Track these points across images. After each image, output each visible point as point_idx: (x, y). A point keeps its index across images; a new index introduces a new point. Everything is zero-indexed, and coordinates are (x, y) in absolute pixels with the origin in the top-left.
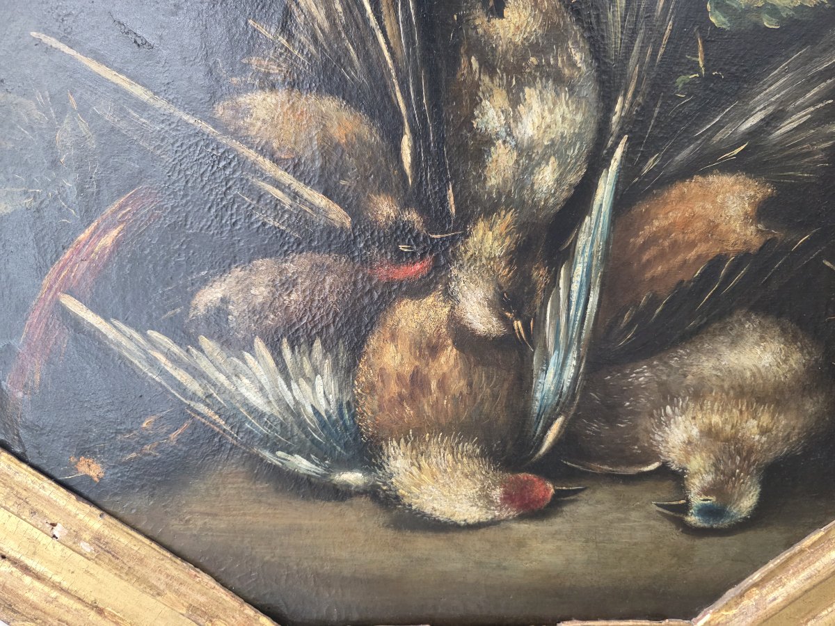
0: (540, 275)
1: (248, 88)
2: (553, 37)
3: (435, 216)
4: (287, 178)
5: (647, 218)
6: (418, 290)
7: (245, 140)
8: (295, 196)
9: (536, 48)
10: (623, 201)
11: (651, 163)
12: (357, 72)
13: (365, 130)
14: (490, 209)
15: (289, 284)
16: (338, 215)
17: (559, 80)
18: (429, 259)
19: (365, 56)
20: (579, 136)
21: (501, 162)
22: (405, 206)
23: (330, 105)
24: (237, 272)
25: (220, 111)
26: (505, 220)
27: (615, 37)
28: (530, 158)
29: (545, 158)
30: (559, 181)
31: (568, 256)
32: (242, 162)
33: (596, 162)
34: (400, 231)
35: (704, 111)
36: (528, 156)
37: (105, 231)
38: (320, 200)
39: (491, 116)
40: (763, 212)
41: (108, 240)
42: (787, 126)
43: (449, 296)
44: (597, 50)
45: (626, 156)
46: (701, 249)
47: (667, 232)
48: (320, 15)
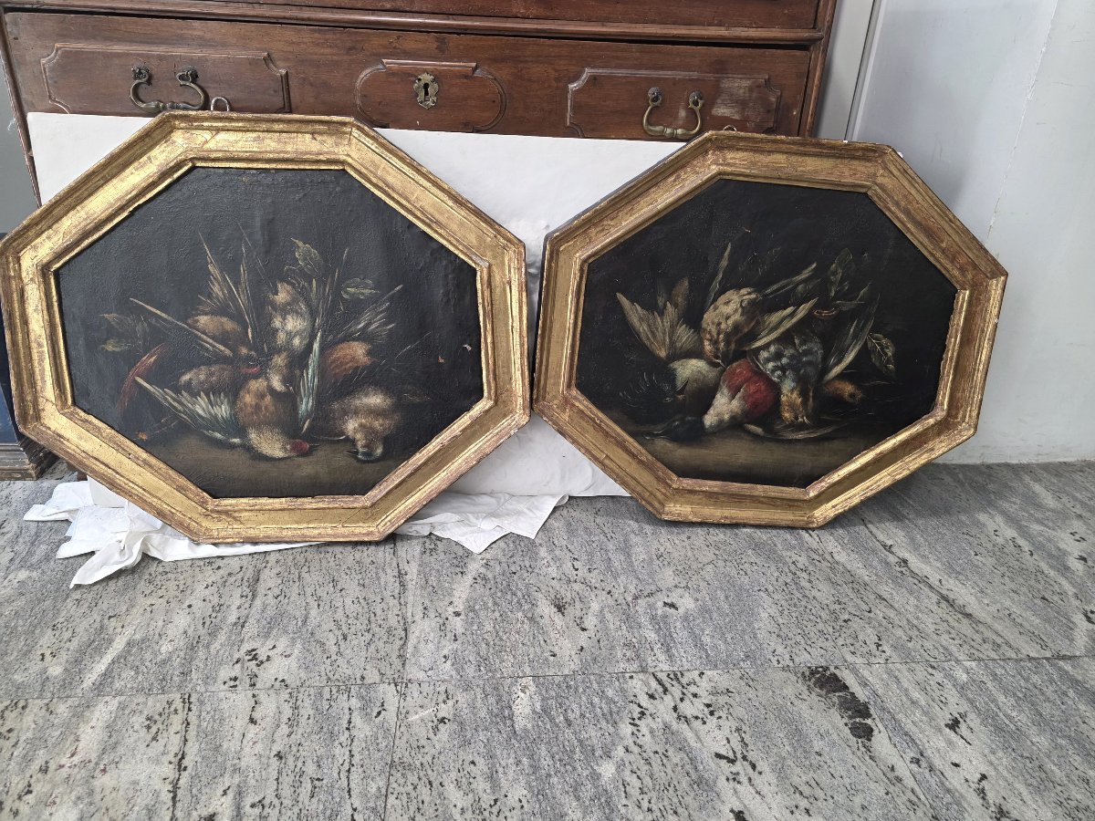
0: (298, 372)
1: (199, 315)
2: (294, 301)
3: (260, 351)
4: (211, 341)
5: (331, 354)
6: (256, 377)
7: (198, 330)
8: (214, 346)
9: (289, 304)
10: (322, 349)
11: (330, 337)
12: (232, 309)
13: (236, 327)
14: (279, 351)
15: (212, 374)
16: (228, 352)
17: (297, 313)
18: (259, 367)
19: (235, 306)
20: (305, 330)
21: (282, 336)
22: (250, 350)
23: (224, 320)
24: (195, 370)
25: (190, 321)
26: (284, 354)
27: (314, 302)
28: (290, 336)
29: (295, 336)
30: (300, 343)
31: (307, 366)
32: (196, 336)
33: (312, 337)
34: (249, 358)
35: (346, 322)
36: (290, 335)
37: (151, 357)
38: (222, 348)
39: (277, 323)
40: (369, 353)
41: (152, 360)
42: (373, 327)
43: (267, 379)
44: (308, 305)
45: (322, 336)
46: (350, 364)
47: (339, 358)
48: (220, 294)
